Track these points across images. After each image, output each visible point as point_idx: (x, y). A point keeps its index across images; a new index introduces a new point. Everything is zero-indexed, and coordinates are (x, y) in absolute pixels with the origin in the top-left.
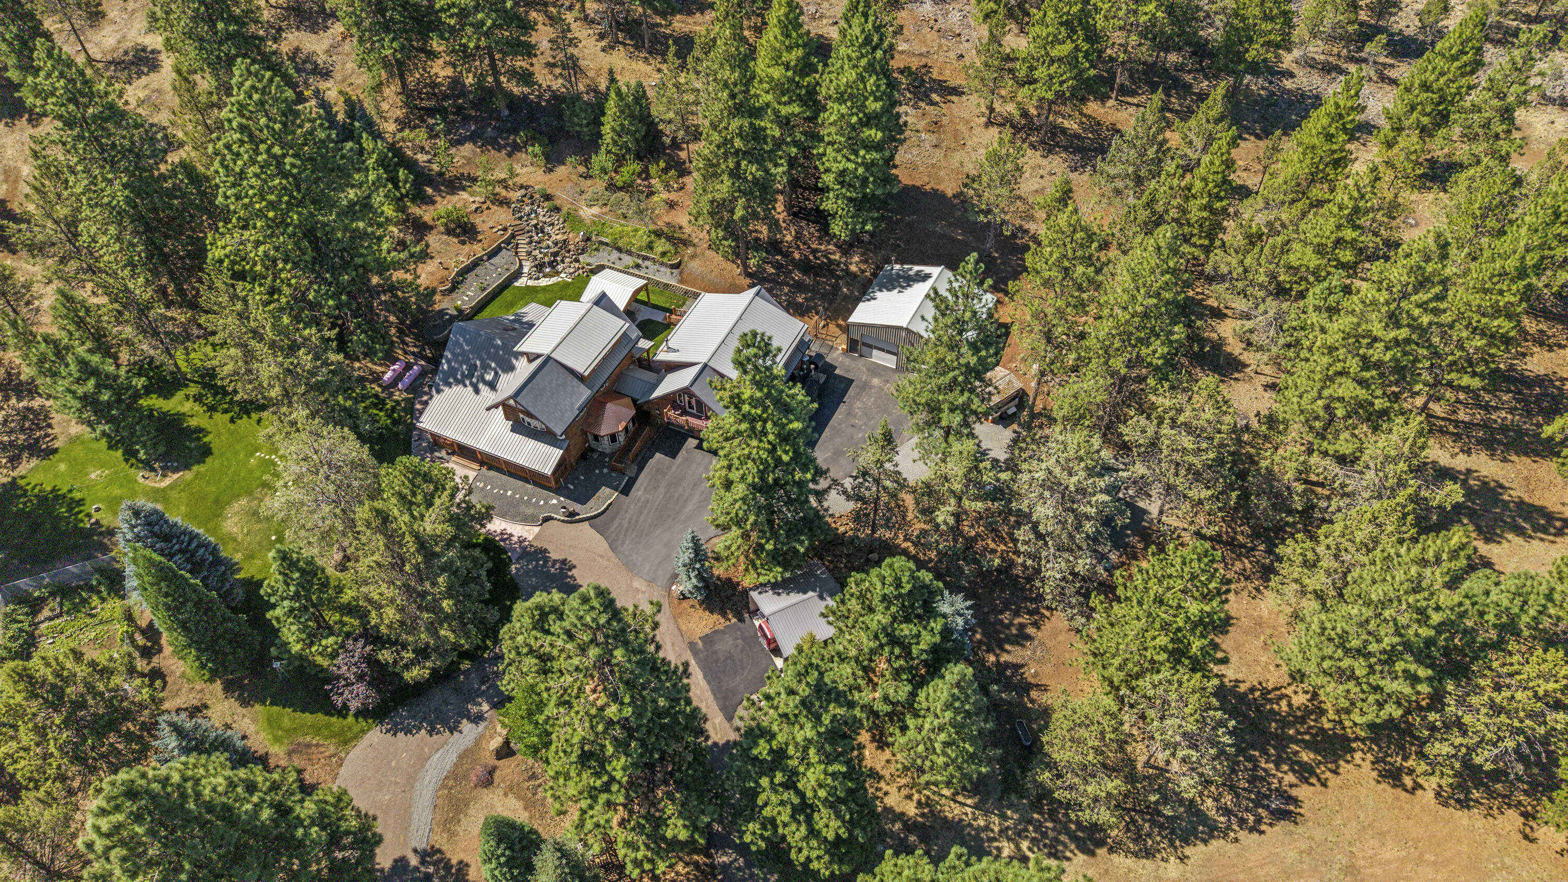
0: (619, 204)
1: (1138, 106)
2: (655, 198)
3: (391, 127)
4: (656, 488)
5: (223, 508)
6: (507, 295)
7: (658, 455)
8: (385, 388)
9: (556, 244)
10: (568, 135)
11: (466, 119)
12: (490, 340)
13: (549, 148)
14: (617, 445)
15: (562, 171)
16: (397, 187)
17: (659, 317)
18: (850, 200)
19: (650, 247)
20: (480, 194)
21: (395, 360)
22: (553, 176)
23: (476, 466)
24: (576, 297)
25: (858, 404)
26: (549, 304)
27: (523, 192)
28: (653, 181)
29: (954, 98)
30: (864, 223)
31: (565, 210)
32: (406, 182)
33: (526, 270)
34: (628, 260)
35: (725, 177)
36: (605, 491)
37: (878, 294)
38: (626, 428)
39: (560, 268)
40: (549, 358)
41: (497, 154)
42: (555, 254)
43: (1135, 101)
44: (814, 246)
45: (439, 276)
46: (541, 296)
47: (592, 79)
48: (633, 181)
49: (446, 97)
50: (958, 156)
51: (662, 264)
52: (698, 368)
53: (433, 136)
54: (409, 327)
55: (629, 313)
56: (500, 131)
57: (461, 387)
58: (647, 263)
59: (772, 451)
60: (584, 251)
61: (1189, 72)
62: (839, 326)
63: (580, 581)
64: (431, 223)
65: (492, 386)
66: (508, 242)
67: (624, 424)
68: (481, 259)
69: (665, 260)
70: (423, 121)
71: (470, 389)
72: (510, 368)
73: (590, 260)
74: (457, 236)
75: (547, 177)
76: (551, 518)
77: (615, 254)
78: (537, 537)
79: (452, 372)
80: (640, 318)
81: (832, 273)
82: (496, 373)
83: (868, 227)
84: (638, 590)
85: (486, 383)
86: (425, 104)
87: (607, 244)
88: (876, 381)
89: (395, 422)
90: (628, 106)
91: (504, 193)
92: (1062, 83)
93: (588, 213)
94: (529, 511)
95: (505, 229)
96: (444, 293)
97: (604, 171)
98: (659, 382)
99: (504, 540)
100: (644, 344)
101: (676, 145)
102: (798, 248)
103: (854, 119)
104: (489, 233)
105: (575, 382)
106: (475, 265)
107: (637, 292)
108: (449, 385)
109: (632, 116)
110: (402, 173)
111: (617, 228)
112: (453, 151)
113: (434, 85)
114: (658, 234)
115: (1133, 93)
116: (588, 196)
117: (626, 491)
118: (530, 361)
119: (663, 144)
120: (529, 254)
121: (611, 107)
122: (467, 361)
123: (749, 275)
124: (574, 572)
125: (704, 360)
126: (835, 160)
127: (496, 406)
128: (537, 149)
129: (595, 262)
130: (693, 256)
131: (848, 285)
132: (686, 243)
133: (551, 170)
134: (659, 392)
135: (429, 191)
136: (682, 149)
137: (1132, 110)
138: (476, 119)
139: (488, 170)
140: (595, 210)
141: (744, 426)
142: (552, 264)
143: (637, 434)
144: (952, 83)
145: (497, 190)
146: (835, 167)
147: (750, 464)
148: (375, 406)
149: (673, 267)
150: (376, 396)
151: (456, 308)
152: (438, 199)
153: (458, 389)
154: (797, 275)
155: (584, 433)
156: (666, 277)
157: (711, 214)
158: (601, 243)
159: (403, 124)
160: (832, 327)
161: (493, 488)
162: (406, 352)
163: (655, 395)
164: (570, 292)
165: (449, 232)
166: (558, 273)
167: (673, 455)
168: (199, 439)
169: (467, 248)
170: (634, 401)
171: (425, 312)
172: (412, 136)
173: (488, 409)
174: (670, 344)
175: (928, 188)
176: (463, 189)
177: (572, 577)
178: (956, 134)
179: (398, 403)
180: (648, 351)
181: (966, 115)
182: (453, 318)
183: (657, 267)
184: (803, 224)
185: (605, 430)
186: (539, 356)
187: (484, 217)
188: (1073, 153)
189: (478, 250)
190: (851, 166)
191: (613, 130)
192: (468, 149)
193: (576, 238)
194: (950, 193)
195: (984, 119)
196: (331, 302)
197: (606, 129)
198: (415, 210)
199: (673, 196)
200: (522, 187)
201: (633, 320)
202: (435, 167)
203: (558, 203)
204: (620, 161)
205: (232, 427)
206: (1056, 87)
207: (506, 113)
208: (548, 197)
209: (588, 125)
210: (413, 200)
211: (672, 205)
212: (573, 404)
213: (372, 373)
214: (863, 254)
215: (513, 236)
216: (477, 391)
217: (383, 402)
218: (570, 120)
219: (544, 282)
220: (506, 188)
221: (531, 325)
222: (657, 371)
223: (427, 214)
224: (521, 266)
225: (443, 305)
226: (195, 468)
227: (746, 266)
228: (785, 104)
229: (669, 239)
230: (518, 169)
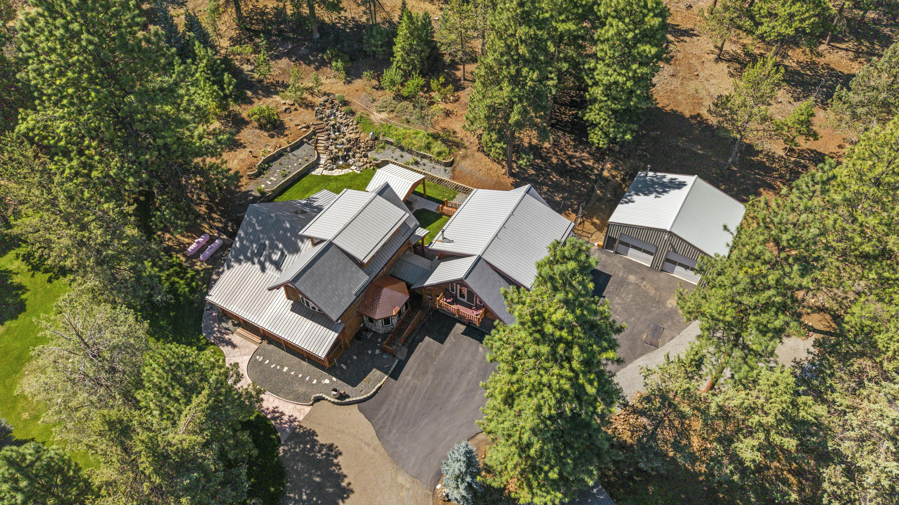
0: (404, 111)
1: (847, 50)
2: (434, 107)
3: (225, 43)
4: (425, 373)
5: (23, 364)
6: (305, 181)
7: (427, 339)
8: (189, 258)
9: (349, 141)
10: (366, 55)
11: (286, 39)
12: (279, 222)
13: (350, 65)
14: (389, 327)
15: (358, 83)
16: (222, 89)
17: (433, 207)
18: (614, 111)
19: (428, 147)
20: (290, 98)
21: (201, 233)
22: (351, 86)
23: (258, 339)
24: (362, 187)
25: (617, 300)
26: (337, 191)
27: (325, 98)
28: (433, 94)
29: (686, 38)
30: (625, 133)
31: (358, 114)
32: (230, 84)
33: (322, 162)
34: (409, 158)
35: (505, 84)
36: (375, 373)
37: (635, 198)
38: (399, 313)
39: (351, 161)
40: (331, 244)
41: (307, 68)
42: (348, 150)
43: (844, 46)
44: (570, 153)
45: (248, 163)
46: (333, 184)
47: (388, 13)
48: (416, 93)
49: (271, 22)
50: (692, 85)
51: (438, 162)
52: (472, 260)
53: (256, 50)
54: (217, 204)
55: (408, 203)
56: (311, 50)
57: (249, 263)
58: (425, 161)
59: (574, 381)
60: (372, 148)
61: (886, 26)
62: (593, 224)
63: (344, 471)
64: (247, 119)
65: (278, 265)
66: (309, 138)
67: (398, 309)
68: (285, 150)
69: (440, 159)
70: (251, 40)
71: (257, 266)
72: (296, 250)
73: (377, 156)
74: (267, 131)
75: (347, 87)
76: (323, 399)
77: (398, 152)
78: (308, 417)
79: (243, 250)
80: (417, 207)
81: (587, 177)
82: (283, 254)
83: (628, 137)
84: (402, 486)
85: (272, 262)
86: (255, 27)
87: (391, 144)
88: (632, 278)
89: (193, 291)
90: (417, 29)
91: (310, 98)
92: (802, 21)
93: (377, 117)
94: (302, 389)
95: (308, 127)
96: (251, 177)
97: (393, 83)
98: (433, 269)
99: (275, 419)
100: (421, 232)
101: (453, 65)
102: (556, 153)
103: (630, 35)
104: (294, 129)
105: (355, 267)
106: (280, 155)
107: (416, 185)
108: (239, 262)
109: (419, 37)
110: (226, 77)
111: (401, 131)
112: (272, 63)
113: (263, 13)
114: (436, 137)
115: (842, 41)
116: (378, 103)
117: (395, 375)
118: (315, 245)
119: (444, 63)
120: (326, 148)
121: (403, 31)
122: (257, 241)
123: (512, 175)
124: (340, 460)
125: (479, 253)
126: (607, 74)
127: (278, 287)
128: (340, 64)
129: (381, 158)
130: (464, 157)
131: (600, 187)
132: (459, 145)
133: (350, 82)
134: (432, 280)
135: (249, 93)
136: (458, 69)
137: (842, 53)
138: (293, 40)
139: (299, 78)
140: (384, 115)
141: (545, 349)
142: (345, 158)
143: (409, 317)
144: (684, 26)
145: (305, 95)
146: (605, 80)
147: (546, 392)
148: (177, 274)
149: (447, 165)
150: (180, 265)
151: (260, 191)
152: (255, 100)
153: (246, 266)
154: (555, 177)
155: (361, 315)
156: (440, 173)
157: (488, 118)
158: (387, 142)
159: (235, 41)
160: (587, 224)
161: (270, 363)
162: (211, 227)
163: (429, 282)
164: (358, 182)
165: (262, 127)
166: (349, 166)
167: (442, 341)
168: (17, 295)
169: (274, 140)
170: (409, 286)
171: (232, 193)
172: (240, 50)
173: (270, 289)
174: (446, 236)
175: (668, 109)
176: (277, 93)
177: (337, 465)
178: (690, 66)
179: (198, 272)
180: (423, 238)
181: (698, 52)
182: (255, 200)
183: (433, 164)
184: (560, 134)
185: (379, 314)
186: (322, 241)
187: (292, 116)
188: (796, 86)
189: (284, 143)
190: (621, 79)
191: (403, 49)
192: (284, 62)
193: (366, 137)
194: (687, 114)
195: (714, 56)
196: (131, 180)
197: (398, 49)
198: (234, 107)
199: (449, 107)
200: (325, 94)
201: (411, 209)
202: (256, 76)
203: (353, 108)
204: (407, 76)
205: (49, 286)
206: (797, 24)
207: (317, 36)
208: (345, 103)
209: (382, 46)
210: (235, 101)
211: (448, 114)
212: (350, 289)
213: (180, 243)
214: (614, 162)
215: (314, 133)
216: (263, 269)
217: (184, 271)
218: (368, 42)
219: (337, 172)
220: (312, 94)
221: (320, 209)
222: (431, 258)
223: (245, 111)
224: (319, 158)
225: (249, 188)
226: (7, 323)
227: (510, 168)
228: (563, 21)
229: (445, 141)
230: (323, 80)
